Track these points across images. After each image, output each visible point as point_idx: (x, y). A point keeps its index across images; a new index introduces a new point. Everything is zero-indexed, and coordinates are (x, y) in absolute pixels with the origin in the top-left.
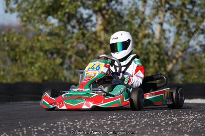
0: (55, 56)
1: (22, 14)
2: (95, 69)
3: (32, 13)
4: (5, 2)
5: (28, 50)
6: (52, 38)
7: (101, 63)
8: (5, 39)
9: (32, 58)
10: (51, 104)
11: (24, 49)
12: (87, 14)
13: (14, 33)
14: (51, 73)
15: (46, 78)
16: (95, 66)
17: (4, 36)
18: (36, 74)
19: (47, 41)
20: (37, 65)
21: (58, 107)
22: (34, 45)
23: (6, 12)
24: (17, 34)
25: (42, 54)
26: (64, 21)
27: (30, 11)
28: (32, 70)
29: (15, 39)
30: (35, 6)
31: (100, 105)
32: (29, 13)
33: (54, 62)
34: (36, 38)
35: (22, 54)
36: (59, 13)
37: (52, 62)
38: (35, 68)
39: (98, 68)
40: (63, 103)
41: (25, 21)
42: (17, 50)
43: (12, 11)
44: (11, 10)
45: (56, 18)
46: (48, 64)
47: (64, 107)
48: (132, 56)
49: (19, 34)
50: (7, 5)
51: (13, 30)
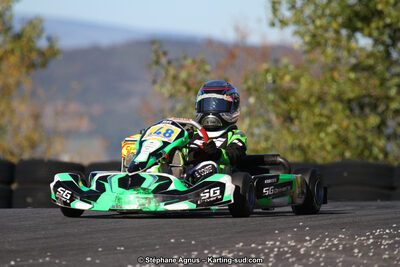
0: (367, 110)
1: (302, 29)
3: (321, 27)
4: (269, 5)
5: (313, 100)
6: (359, 75)
8: (270, 78)
9: (321, 115)
11: (305, 96)
13: (286, 67)
14: (358, 146)
15: (348, 154)
17: (267, 71)
18: (329, 147)
19: (350, 79)
20: (330, 130)
22: (326, 88)
24: (291, 68)
25: (340, 106)
26: (383, 43)
27: (318, 22)
28: (321, 140)
29: (287, 78)
30: (328, 12)
32: (316, 28)
33: (365, 124)
34: (328, 75)
35: (301, 107)
36: (373, 25)
37: (360, 123)
38: (327, 134)
41: (308, 43)
42: (292, 99)
43: (284, 23)
44: (281, 21)
45: (370, 35)
46: (352, 127)
49: (297, 67)
50: (275, 10)
51: (285, 61)
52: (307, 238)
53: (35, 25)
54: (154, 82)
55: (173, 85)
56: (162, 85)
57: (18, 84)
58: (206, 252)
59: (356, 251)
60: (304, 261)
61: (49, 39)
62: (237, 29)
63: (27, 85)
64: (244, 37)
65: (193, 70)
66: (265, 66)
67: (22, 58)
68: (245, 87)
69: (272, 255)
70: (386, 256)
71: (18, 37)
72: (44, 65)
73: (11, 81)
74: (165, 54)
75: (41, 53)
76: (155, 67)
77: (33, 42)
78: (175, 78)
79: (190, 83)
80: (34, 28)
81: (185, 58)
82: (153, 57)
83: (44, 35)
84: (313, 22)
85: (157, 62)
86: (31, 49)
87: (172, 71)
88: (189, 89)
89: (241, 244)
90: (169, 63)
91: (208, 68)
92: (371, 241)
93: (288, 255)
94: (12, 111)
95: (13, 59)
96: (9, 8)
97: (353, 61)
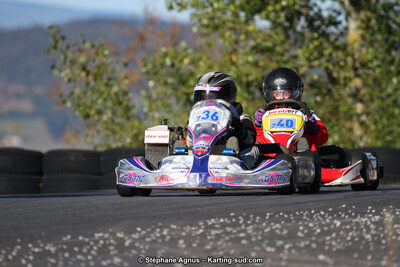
1: (200, 12)
3: (219, 9)
8: (168, 62)
12: (328, 9)
13: (185, 50)
17: (166, 55)
19: (248, 62)
23: (171, 8)
24: (190, 51)
26: (280, 24)
27: (216, 5)
29: (186, 61)
32: (214, 10)
34: (227, 58)
36: (270, 8)
41: (207, 26)
43: (182, 6)
44: (179, 4)
45: (267, 17)
49: (196, 50)
51: (183, 45)
52: (139, 229)
58: (30, 245)
59: (181, 242)
60: (126, 253)
66: (163, 50)
69: (95, 248)
70: (209, 247)
74: (63, 38)
76: (53, 51)
82: (51, 41)
84: (211, 4)
89: (69, 237)
92: (201, 231)
93: (111, 248)
97: (252, 43)
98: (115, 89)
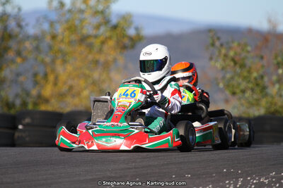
2: (129, 96)
7: (136, 88)
10: (74, 143)
16: (129, 92)
21: (86, 147)
31: (144, 146)
39: (133, 95)
40: (92, 142)
47: (95, 148)
48: (168, 78)
53: (127, 19)
54: (211, 59)
55: (224, 60)
56: (216, 61)
57: (115, 60)
61: (137, 29)
62: (270, 21)
63: (121, 61)
64: (275, 27)
65: (239, 50)
67: (118, 42)
68: (275, 62)
71: (115, 27)
72: (133, 47)
73: (110, 58)
74: (218, 39)
75: (131, 39)
77: (125, 31)
78: (226, 56)
79: (236, 59)
80: (126, 20)
81: (233, 42)
83: (133, 26)
85: (213, 45)
86: (124, 36)
87: (223, 51)
88: (235, 63)
90: (222, 45)
91: (249, 48)
94: (111, 79)
95: (111, 43)
96: (108, 7)
98: (255, 74)
